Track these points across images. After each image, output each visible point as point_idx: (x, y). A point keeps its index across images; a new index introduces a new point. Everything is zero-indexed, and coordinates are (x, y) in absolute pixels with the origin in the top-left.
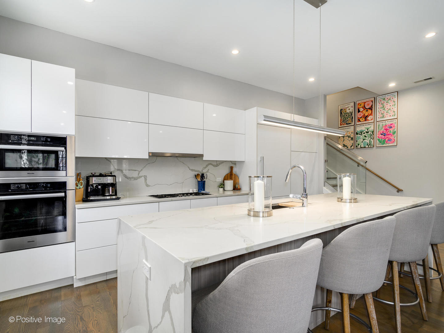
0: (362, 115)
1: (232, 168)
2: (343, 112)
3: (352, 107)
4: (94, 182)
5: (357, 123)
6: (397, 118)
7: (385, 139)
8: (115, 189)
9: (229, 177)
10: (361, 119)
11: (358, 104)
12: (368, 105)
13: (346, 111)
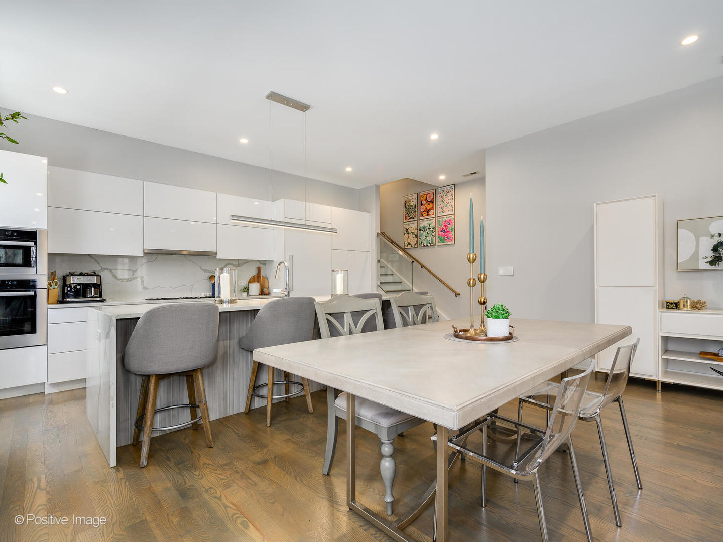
0: (425, 208)
1: (259, 269)
2: (408, 203)
3: (415, 199)
4: (72, 282)
5: (421, 218)
6: (455, 214)
7: (444, 236)
8: (99, 289)
9: (255, 279)
10: (423, 214)
11: (421, 196)
12: (430, 197)
13: (410, 204)
